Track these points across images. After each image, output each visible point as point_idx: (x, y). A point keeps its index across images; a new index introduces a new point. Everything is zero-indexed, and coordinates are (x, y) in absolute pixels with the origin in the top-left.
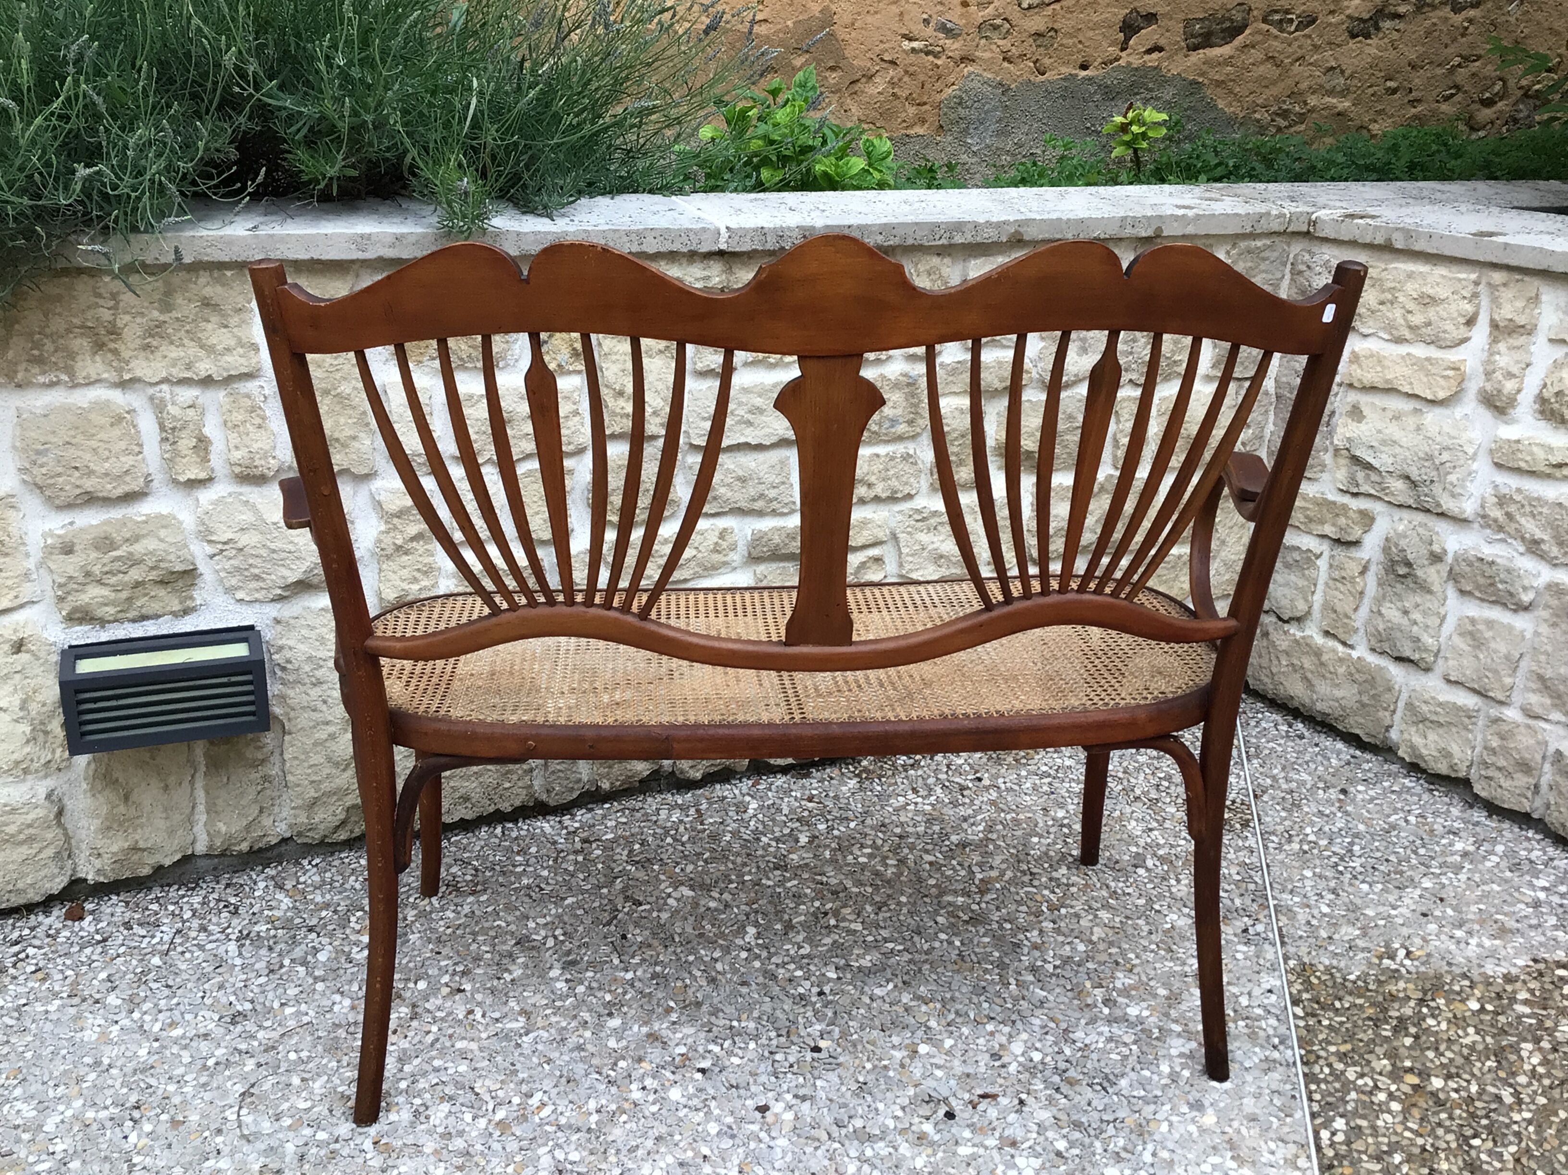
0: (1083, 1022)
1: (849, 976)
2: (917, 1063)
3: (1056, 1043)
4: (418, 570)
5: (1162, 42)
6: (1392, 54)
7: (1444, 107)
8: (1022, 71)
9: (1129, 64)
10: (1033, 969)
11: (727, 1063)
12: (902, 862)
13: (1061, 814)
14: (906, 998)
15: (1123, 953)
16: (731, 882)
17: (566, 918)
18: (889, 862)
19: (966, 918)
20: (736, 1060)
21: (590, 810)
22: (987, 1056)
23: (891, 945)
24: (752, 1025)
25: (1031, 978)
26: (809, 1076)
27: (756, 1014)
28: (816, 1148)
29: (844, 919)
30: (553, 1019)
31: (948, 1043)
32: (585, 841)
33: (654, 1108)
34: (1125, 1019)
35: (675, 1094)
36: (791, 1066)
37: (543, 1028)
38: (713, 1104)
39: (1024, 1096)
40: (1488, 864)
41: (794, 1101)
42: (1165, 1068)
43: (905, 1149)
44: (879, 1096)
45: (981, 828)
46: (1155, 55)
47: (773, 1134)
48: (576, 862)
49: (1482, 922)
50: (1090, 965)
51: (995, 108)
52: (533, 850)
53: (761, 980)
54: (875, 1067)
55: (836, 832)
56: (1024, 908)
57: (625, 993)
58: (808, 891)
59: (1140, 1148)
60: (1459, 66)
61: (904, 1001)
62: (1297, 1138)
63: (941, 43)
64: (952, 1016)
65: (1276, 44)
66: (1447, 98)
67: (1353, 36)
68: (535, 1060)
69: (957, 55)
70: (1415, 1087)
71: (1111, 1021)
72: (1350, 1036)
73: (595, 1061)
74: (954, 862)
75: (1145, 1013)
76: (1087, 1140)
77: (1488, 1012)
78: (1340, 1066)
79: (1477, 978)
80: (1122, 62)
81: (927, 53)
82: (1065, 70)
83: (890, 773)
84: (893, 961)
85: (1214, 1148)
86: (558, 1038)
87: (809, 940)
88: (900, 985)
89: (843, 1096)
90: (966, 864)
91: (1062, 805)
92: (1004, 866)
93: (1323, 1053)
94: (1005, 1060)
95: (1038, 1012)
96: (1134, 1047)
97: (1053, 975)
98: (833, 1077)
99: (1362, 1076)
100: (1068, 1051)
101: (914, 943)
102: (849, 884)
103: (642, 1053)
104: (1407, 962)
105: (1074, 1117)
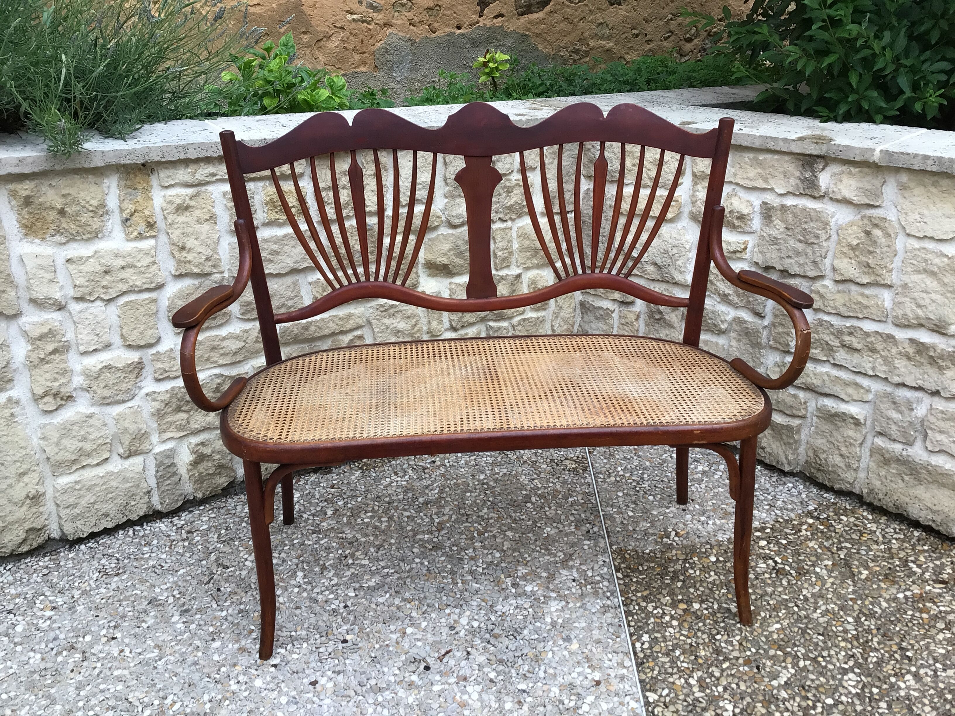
0: (501, 599)
1: (362, 593)
2: (406, 639)
3: (486, 614)
4: (57, 373)
5: (503, 11)
6: (634, 14)
7: (665, 44)
8: (421, 31)
9: (485, 25)
10: (471, 572)
11: (290, 659)
12: (391, 518)
13: (482, 477)
14: (397, 601)
15: (521, 555)
16: (286, 545)
17: (180, 583)
18: (383, 519)
19: (430, 547)
20: (295, 656)
21: (191, 512)
22: (447, 628)
23: (386, 571)
24: (304, 633)
25: (470, 578)
26: (341, 658)
27: (306, 626)
28: (348, 702)
29: (358, 559)
30: (177, 648)
31: (424, 624)
32: (189, 532)
33: (246, 694)
34: (525, 593)
35: (258, 683)
36: (330, 654)
37: (171, 655)
38: (283, 685)
39: (469, 649)
40: (716, 477)
41: (333, 676)
42: (548, 620)
43: (401, 693)
44: (384, 663)
45: (436, 491)
46: (500, 19)
47: (321, 698)
48: (184, 547)
49: (714, 510)
50: (503, 565)
51: (407, 55)
52: (155, 542)
53: (308, 604)
54: (381, 646)
55: (349, 505)
56: (464, 536)
57: (222, 625)
58: (334, 544)
59: (537, 669)
60: (671, 19)
61: (396, 603)
62: (623, 649)
63: (371, 15)
64: (425, 608)
65: (569, 10)
66: (666, 39)
67: (612, 4)
68: (167, 675)
69: (381, 22)
70: (684, 610)
71: (517, 596)
72: (648, 586)
73: (206, 670)
74: (422, 514)
75: (536, 589)
76: (507, 670)
77: (721, 562)
78: (644, 604)
79: (713, 542)
80: (481, 24)
81: (363, 22)
82: (447, 30)
83: (380, 464)
84: (388, 580)
85: (578, 663)
86: (181, 659)
87: (337, 575)
88: (393, 594)
89: (362, 667)
90: (429, 515)
91: (482, 472)
92: (451, 513)
93: (634, 598)
94: (457, 629)
95: (475, 598)
96: (530, 610)
97: (482, 573)
98: (356, 656)
99: (655, 608)
100: (493, 618)
101: (400, 567)
102: (359, 536)
103: (235, 660)
104: (676, 539)
105: (499, 657)
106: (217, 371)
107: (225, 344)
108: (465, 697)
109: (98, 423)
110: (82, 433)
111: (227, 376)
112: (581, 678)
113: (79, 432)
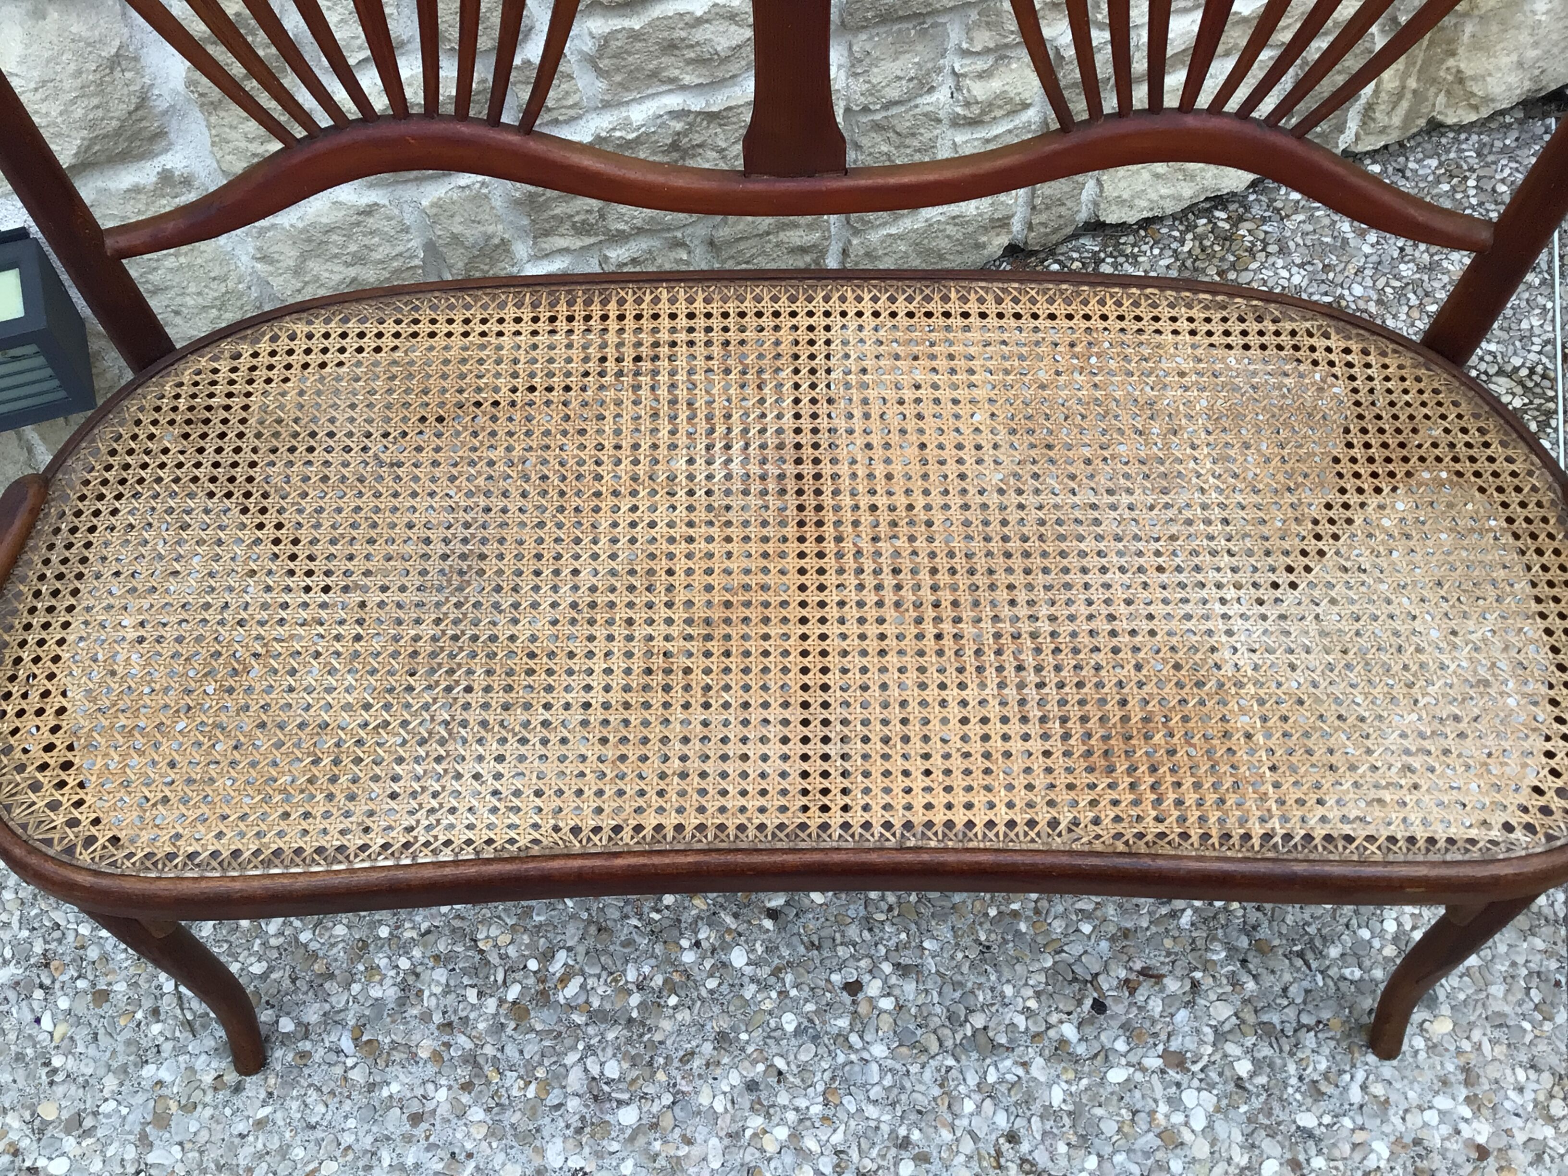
28: (923, 1066)
33: (712, 984)
35: (739, 956)
36: (891, 911)
38: (788, 977)
39: (1198, 975)
41: (894, 977)
43: (1039, 1069)
44: (1007, 970)
47: (868, 1038)
76: (1278, 1060)
85: (1445, 1081)
89: (958, 966)
105: (1263, 1016)
106: (674, 101)
107: (699, 35)
108: (1178, 1118)
109: (387, 227)
110: (353, 248)
111: (699, 113)
112: (1445, 1130)
113: (344, 246)
